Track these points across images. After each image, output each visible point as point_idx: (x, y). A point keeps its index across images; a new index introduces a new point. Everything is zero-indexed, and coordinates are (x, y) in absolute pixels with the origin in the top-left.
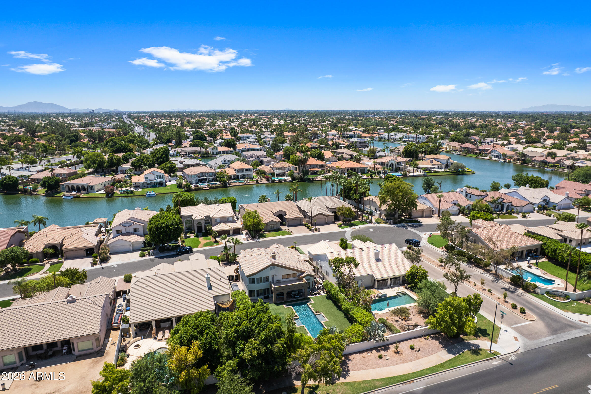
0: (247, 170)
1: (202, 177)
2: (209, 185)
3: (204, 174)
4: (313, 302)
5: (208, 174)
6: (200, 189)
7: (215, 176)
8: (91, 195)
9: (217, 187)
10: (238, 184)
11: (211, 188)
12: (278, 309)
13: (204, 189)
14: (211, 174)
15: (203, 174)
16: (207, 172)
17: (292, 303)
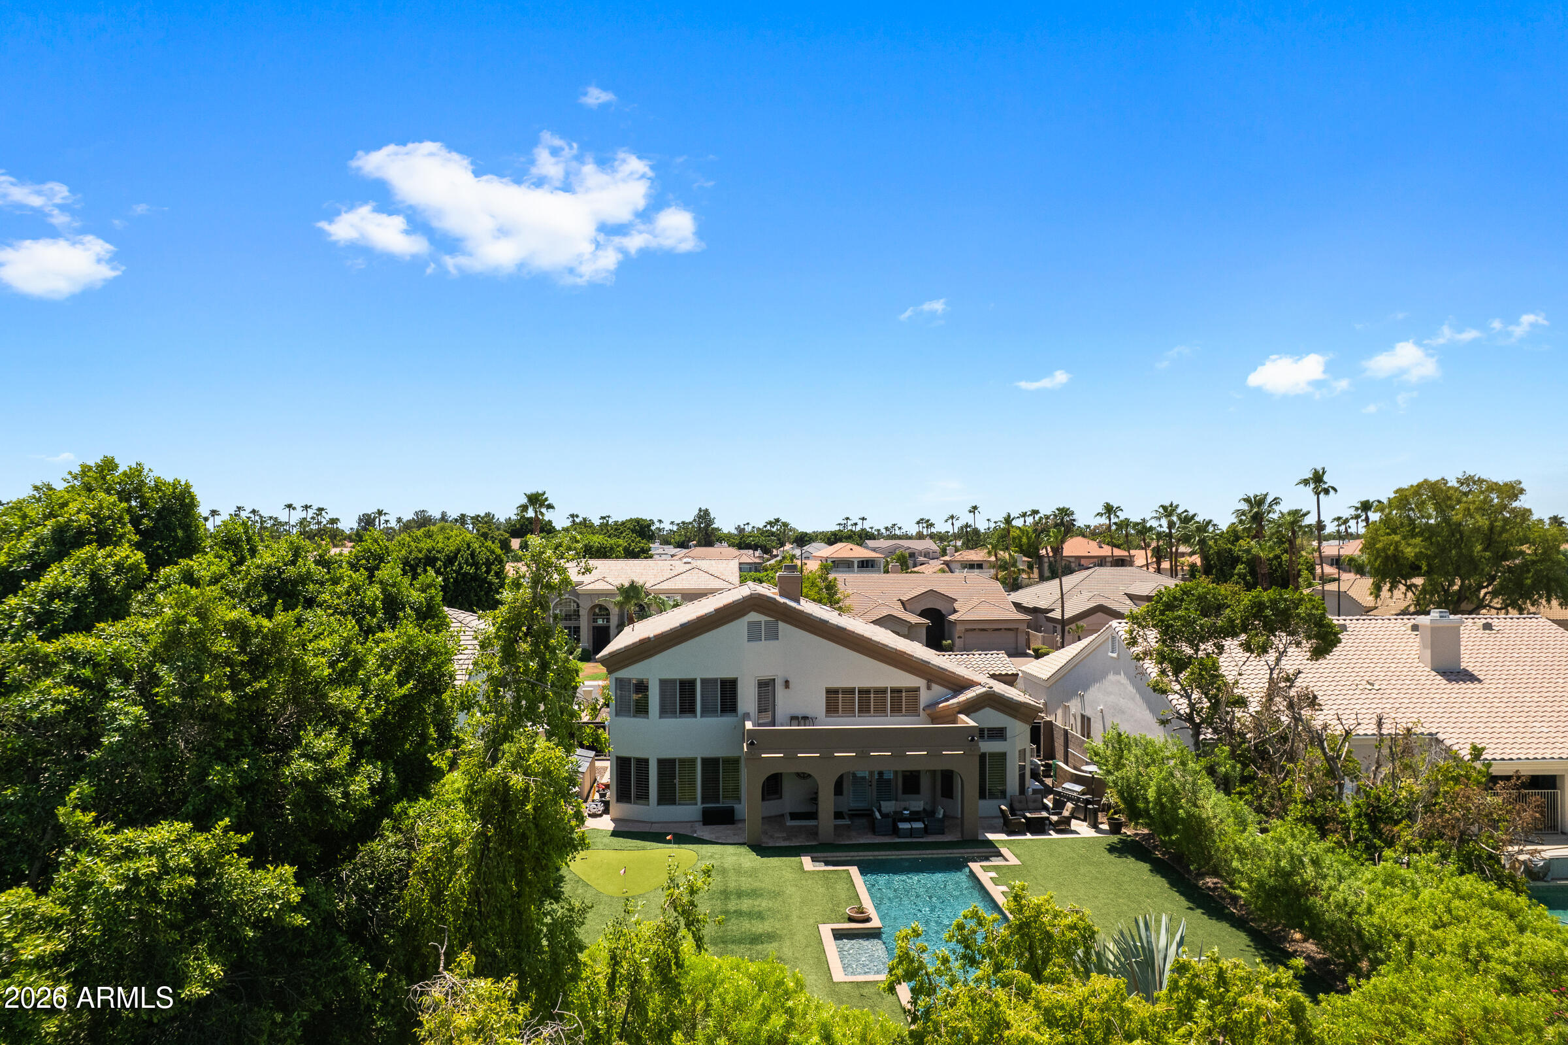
0: (865, 564)
4: (1013, 861)
12: (752, 873)
17: (869, 855)
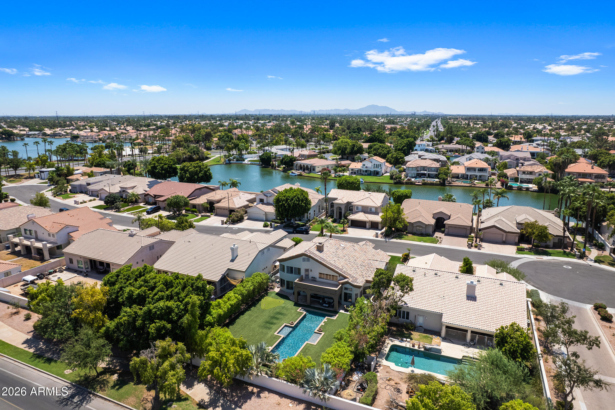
0: (481, 170)
1: (422, 172)
2: (424, 180)
3: (426, 169)
5: (430, 169)
6: (412, 183)
7: (437, 172)
8: (312, 175)
9: (432, 184)
10: (460, 185)
11: (425, 184)
13: (416, 183)
14: (433, 169)
15: (424, 168)
16: (429, 166)
